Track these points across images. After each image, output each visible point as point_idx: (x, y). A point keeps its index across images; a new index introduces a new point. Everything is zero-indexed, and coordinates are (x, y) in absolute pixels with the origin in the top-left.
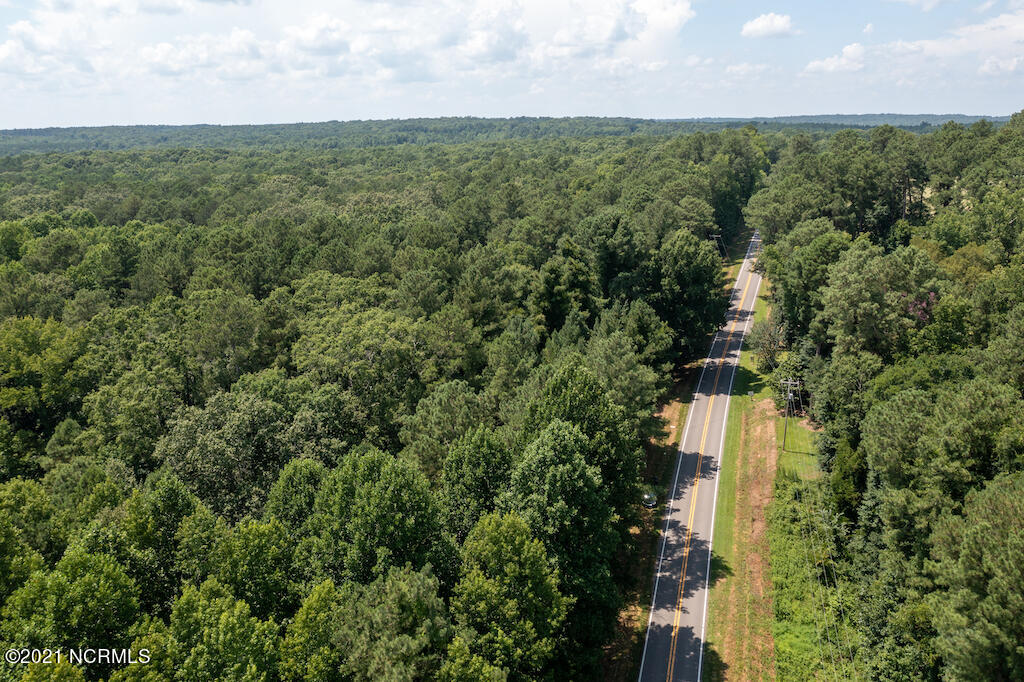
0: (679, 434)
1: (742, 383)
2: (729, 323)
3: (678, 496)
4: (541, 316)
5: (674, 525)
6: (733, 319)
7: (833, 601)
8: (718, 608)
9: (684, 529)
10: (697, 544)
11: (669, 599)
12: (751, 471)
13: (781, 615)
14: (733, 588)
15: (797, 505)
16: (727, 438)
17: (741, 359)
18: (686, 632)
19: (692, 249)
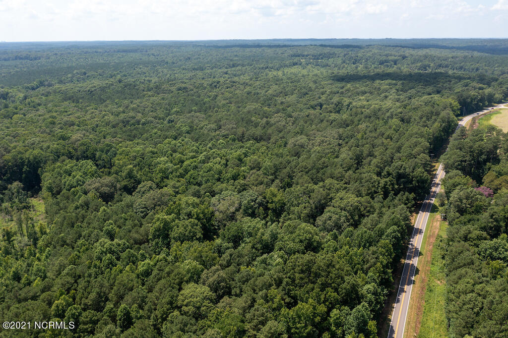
0: (415, 223)
1: (433, 209)
2: (433, 187)
3: (413, 238)
4: (382, 193)
5: (412, 244)
6: (434, 186)
7: (444, 262)
8: (420, 261)
9: (414, 246)
10: (417, 249)
11: (410, 258)
12: (431, 234)
13: (432, 264)
14: (423, 258)
15: (440, 243)
16: (427, 225)
17: (434, 201)
18: (413, 265)
19: (422, 175)
